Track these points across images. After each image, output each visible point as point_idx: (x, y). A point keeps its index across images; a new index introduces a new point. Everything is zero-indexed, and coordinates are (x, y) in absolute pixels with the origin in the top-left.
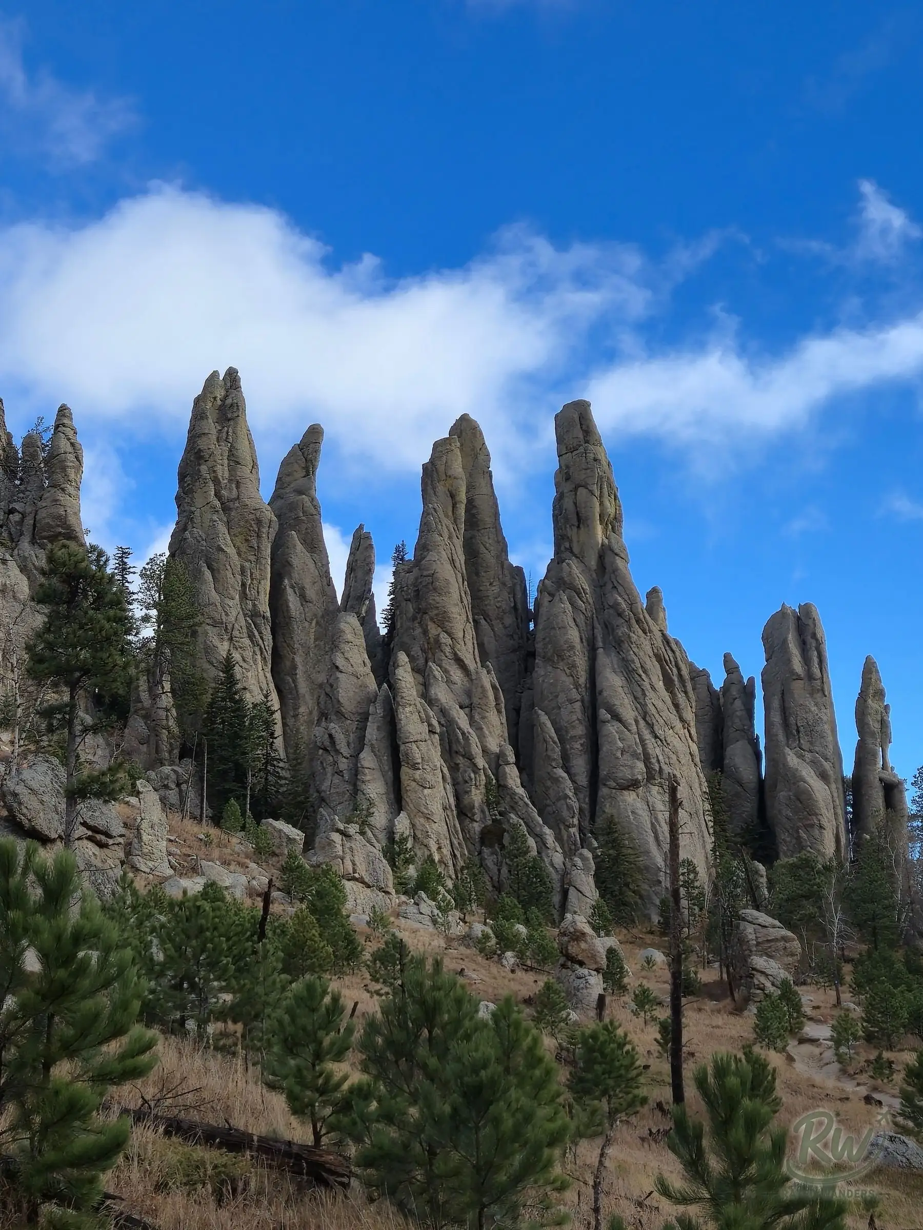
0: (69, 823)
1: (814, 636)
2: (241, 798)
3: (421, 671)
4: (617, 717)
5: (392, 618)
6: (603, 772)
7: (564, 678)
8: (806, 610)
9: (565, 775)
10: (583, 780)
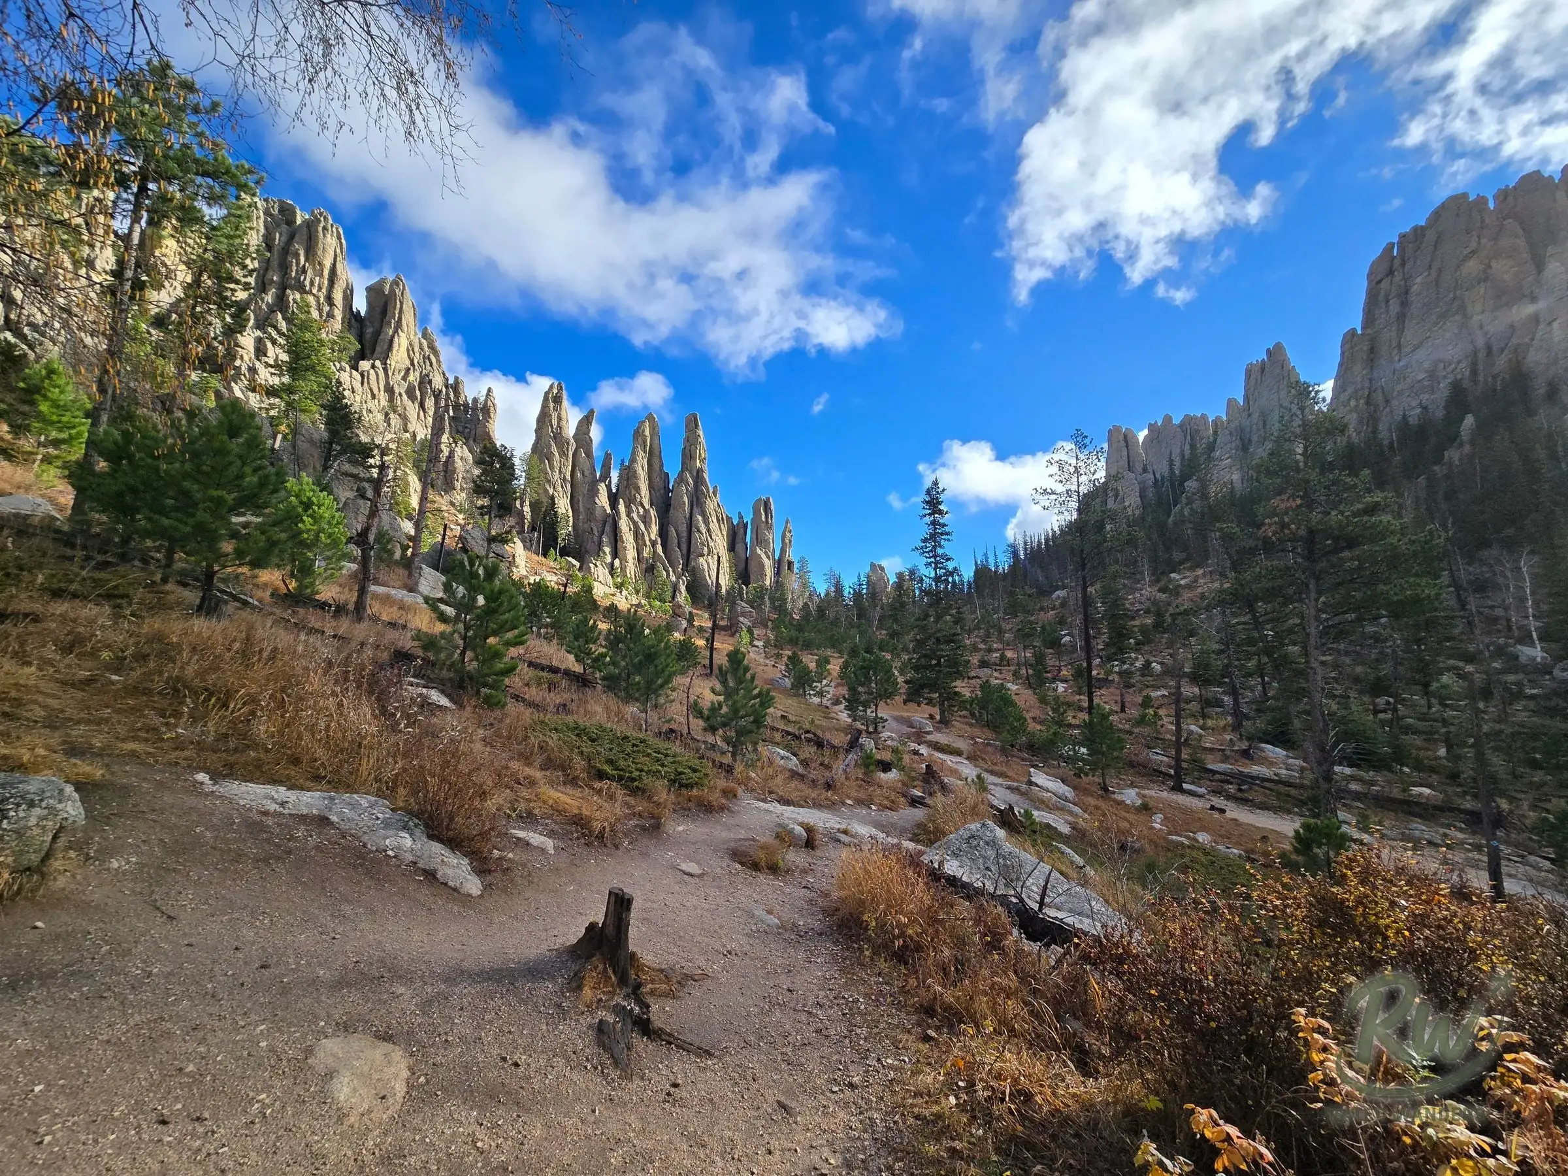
0: (488, 551)
2: (555, 549)
3: (628, 507)
4: (699, 531)
5: (618, 486)
6: (692, 550)
7: (680, 515)
8: (768, 498)
9: (678, 550)
10: (685, 552)
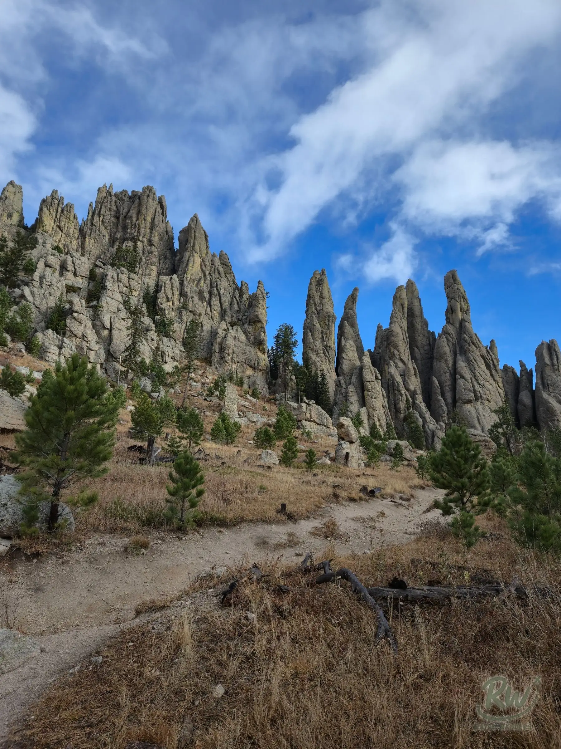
1: (555, 350)
6: (457, 397)
7: (443, 364)
8: (552, 342)
9: (442, 399)
10: (450, 401)
